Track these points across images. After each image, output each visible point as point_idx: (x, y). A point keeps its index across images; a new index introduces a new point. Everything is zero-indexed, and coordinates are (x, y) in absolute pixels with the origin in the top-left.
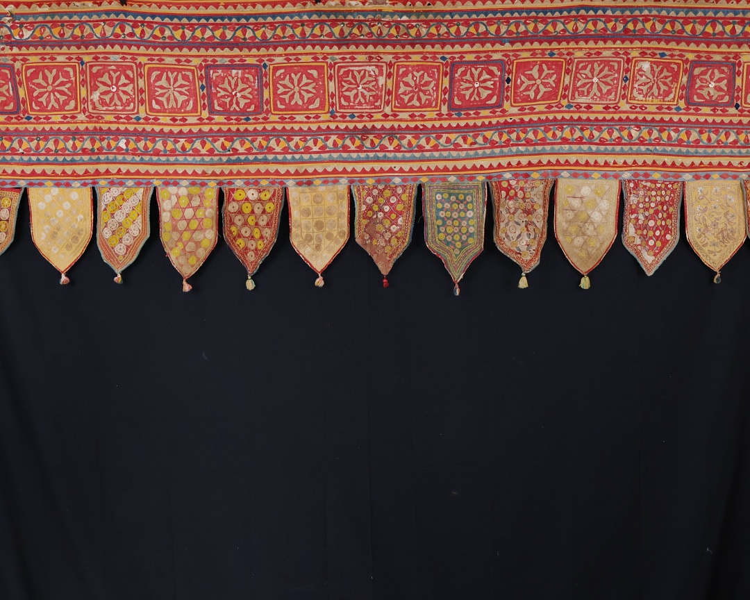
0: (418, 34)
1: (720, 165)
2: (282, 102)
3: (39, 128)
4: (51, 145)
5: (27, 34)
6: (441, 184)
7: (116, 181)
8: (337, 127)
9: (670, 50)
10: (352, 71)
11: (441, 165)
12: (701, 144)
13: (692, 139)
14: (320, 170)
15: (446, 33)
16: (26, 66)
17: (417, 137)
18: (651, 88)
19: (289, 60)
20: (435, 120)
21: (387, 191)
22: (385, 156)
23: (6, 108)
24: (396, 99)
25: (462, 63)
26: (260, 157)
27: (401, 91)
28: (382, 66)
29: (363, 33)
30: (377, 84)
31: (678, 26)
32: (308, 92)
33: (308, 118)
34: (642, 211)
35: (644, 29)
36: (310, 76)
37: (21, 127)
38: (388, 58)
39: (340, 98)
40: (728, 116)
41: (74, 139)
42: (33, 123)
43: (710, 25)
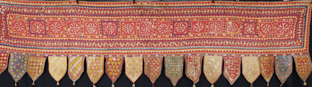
0: (164, 13)
1: (252, 52)
2: (124, 32)
3: (52, 39)
4: (55, 44)
5: (49, 12)
6: (170, 57)
7: (74, 55)
8: (140, 40)
9: (237, 18)
10: (144, 23)
11: (170, 51)
12: (247, 46)
13: (244, 44)
14: (134, 52)
15: (172, 13)
16: (49, 21)
17: (163, 43)
18: (232, 29)
19: (126, 20)
20: (168, 38)
21: (154, 59)
22: (153, 48)
23: (42, 33)
24: (157, 32)
25: (176, 21)
26: (117, 48)
27: (158, 29)
28: (153, 22)
29: (148, 12)
30: (151, 27)
31: (240, 12)
32: (131, 29)
33: (131, 37)
34: (229, 65)
35: (230, 12)
36: (132, 25)
37: (47, 39)
38: (155, 20)
39: (140, 31)
40: (254, 38)
41: (62, 42)
42: (50, 38)
43: (249, 11)
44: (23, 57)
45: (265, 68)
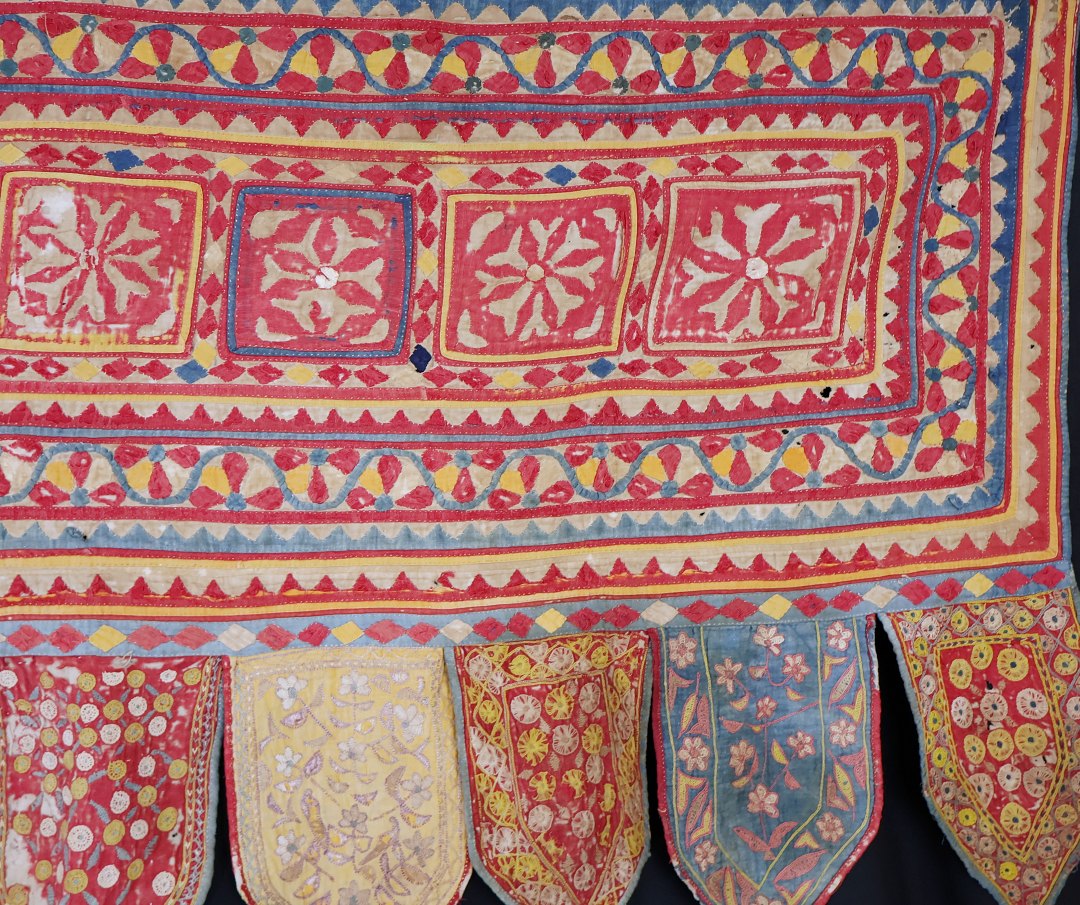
1: (363, 587)
9: (149, 140)
12: (286, 506)
13: (249, 488)
18: (76, 288)
31: (183, 52)
34: (50, 783)
35: (46, 61)
40: (386, 395)
43: (306, 48)
45: (543, 787)
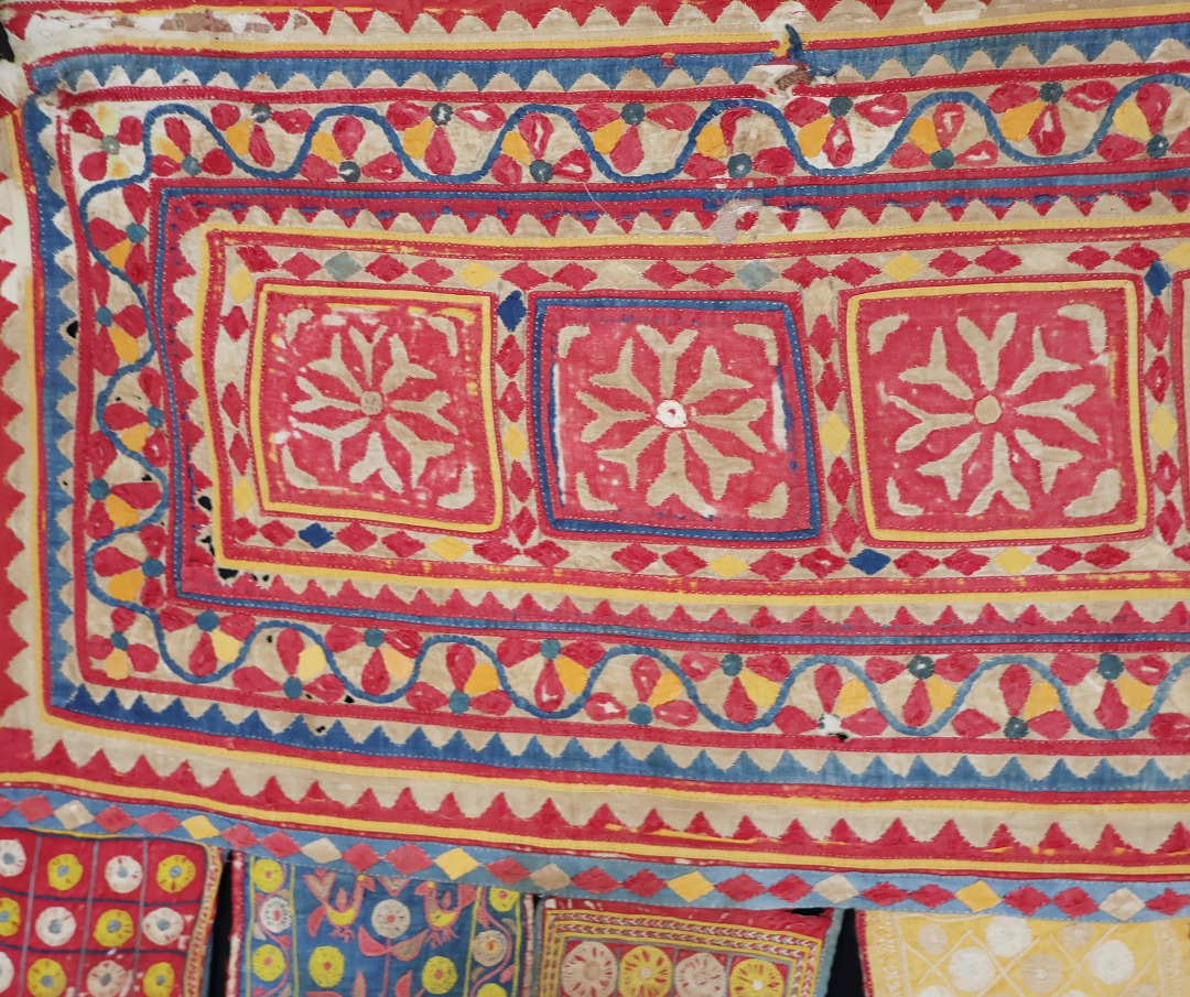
3: (927, 609)
4: (986, 696)
5: (869, 143)
16: (863, 304)
23: (756, 511)
37: (835, 608)
41: (1111, 668)
42: (895, 588)
44: (443, 919)
